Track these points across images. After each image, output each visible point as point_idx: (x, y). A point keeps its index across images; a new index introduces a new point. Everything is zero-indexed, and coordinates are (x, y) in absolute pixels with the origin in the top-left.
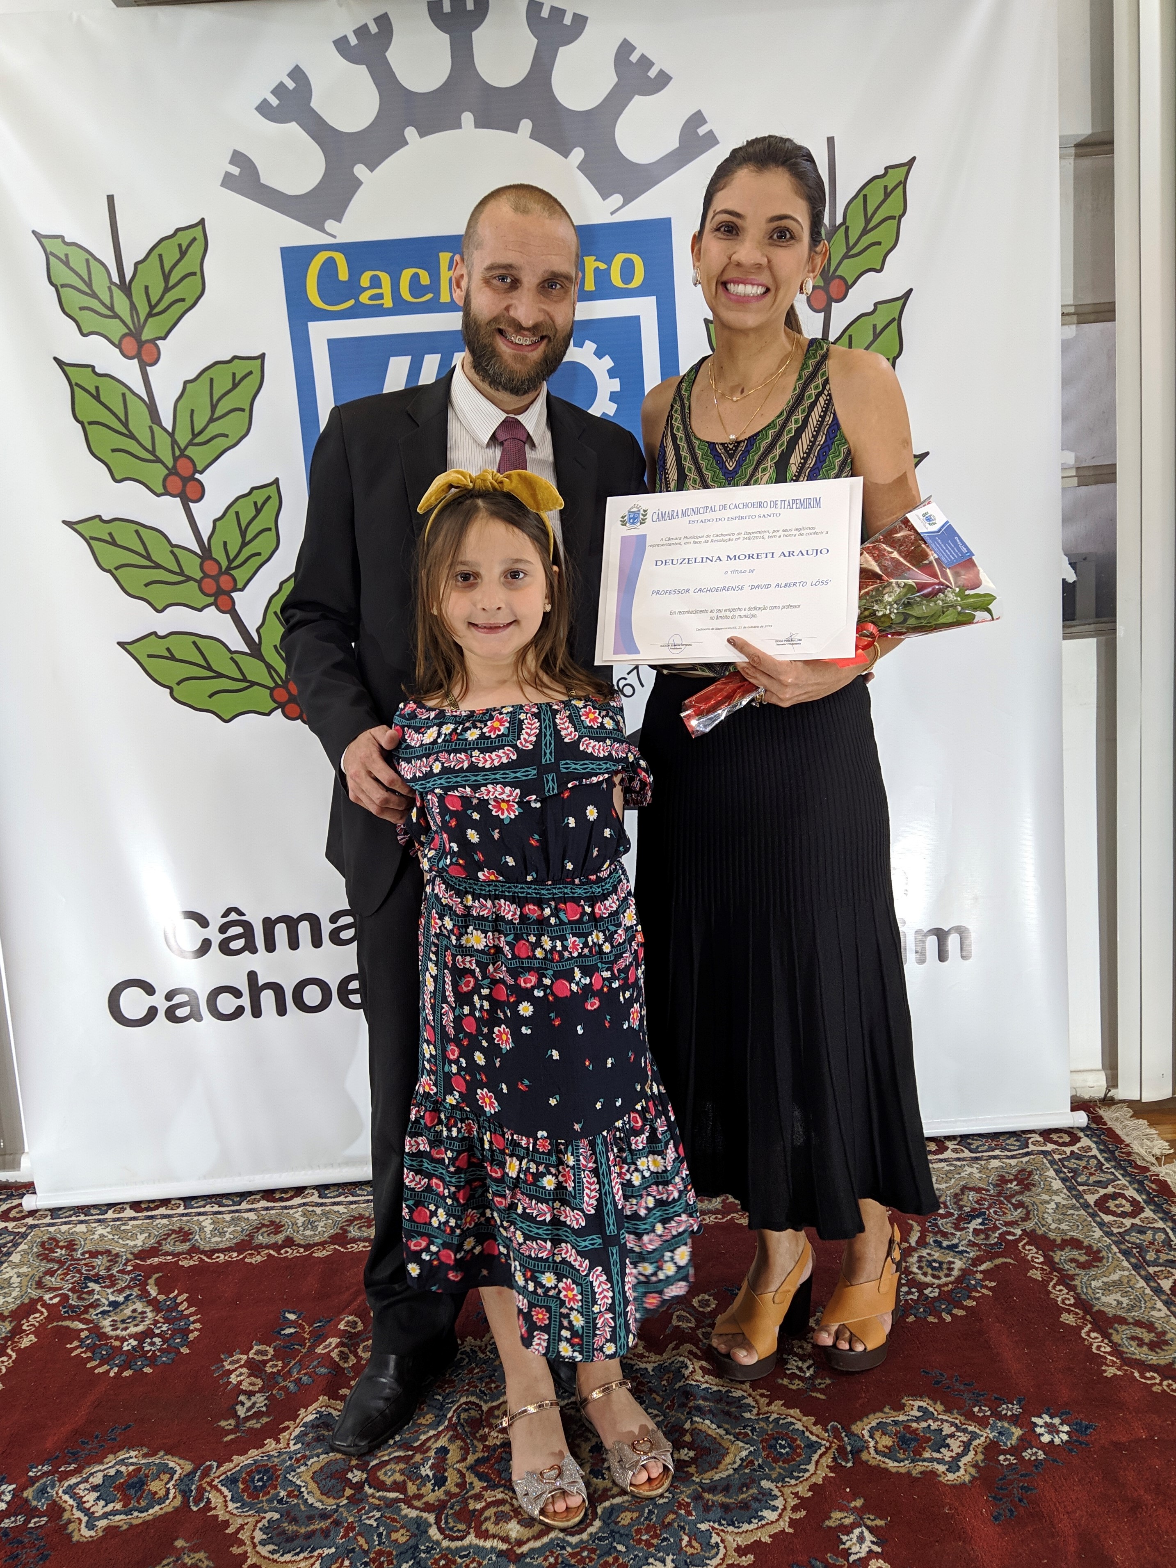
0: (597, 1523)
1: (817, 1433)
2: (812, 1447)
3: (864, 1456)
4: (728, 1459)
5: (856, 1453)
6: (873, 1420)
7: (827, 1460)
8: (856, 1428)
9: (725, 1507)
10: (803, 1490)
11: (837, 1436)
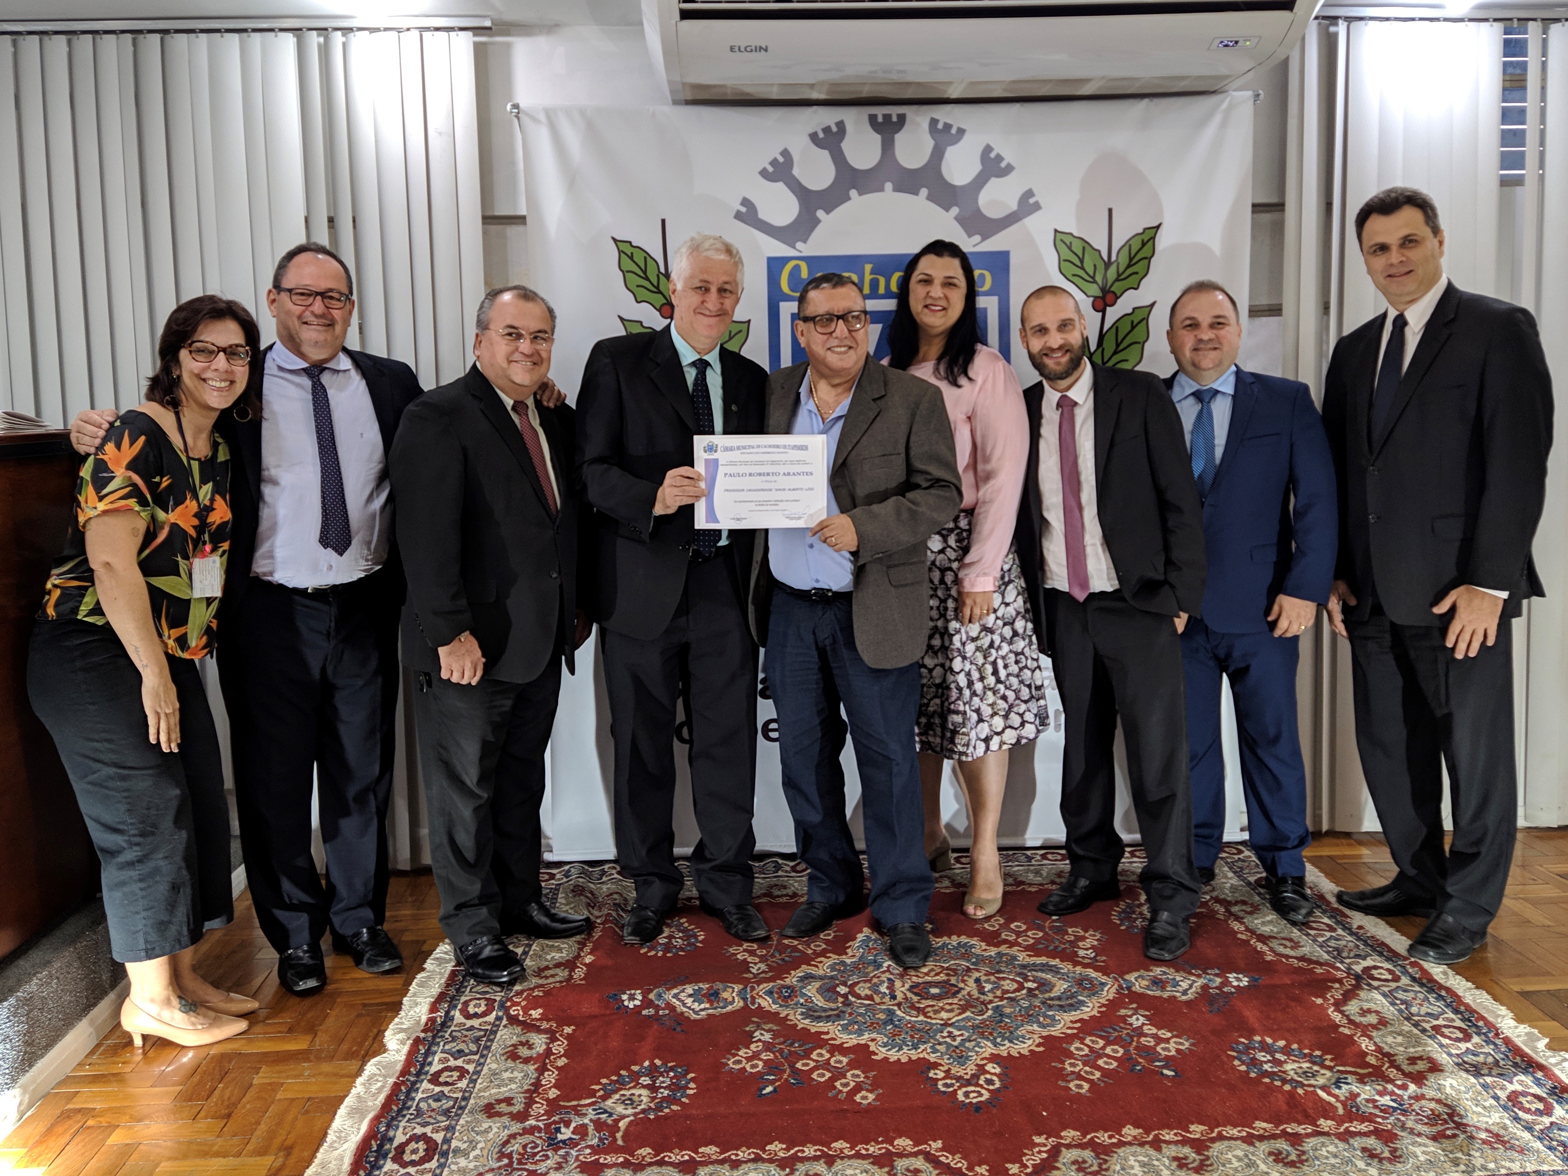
0: (990, 1013)
1: (1104, 979)
2: (1103, 984)
3: (1133, 989)
4: (1056, 989)
5: (1129, 988)
6: (1136, 974)
7: (1113, 990)
8: (1127, 977)
9: (1061, 1006)
10: (1103, 1001)
11: (1116, 980)
